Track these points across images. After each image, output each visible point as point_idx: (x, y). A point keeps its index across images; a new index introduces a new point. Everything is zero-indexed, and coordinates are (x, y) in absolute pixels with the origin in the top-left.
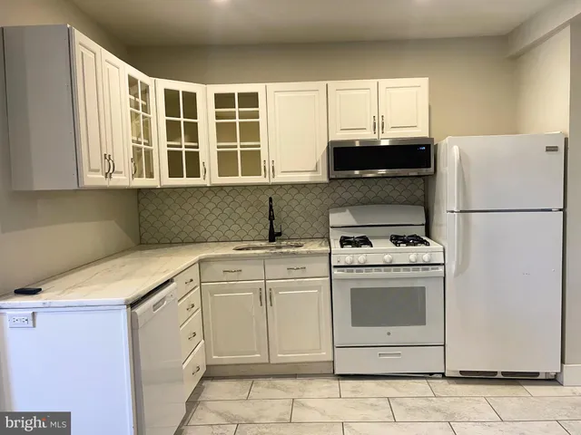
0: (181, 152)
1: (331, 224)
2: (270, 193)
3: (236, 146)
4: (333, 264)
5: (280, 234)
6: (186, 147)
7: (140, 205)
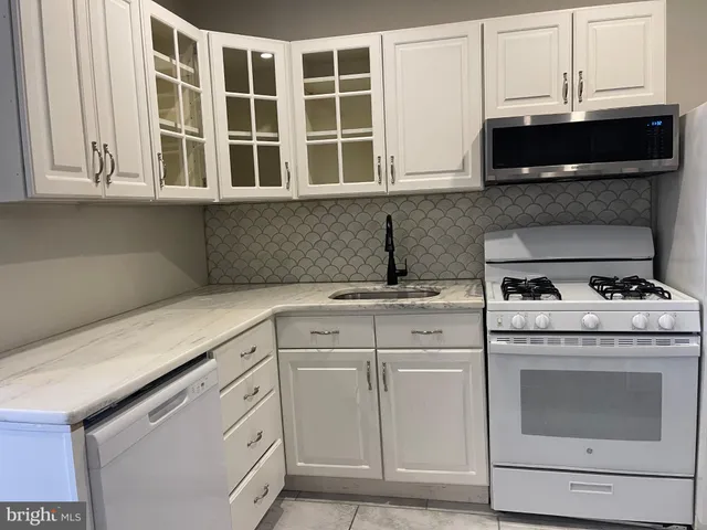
0: (251, 146)
1: (488, 257)
2: (389, 210)
3: (335, 137)
4: (489, 329)
5: (404, 273)
6: (259, 139)
7: (208, 229)
